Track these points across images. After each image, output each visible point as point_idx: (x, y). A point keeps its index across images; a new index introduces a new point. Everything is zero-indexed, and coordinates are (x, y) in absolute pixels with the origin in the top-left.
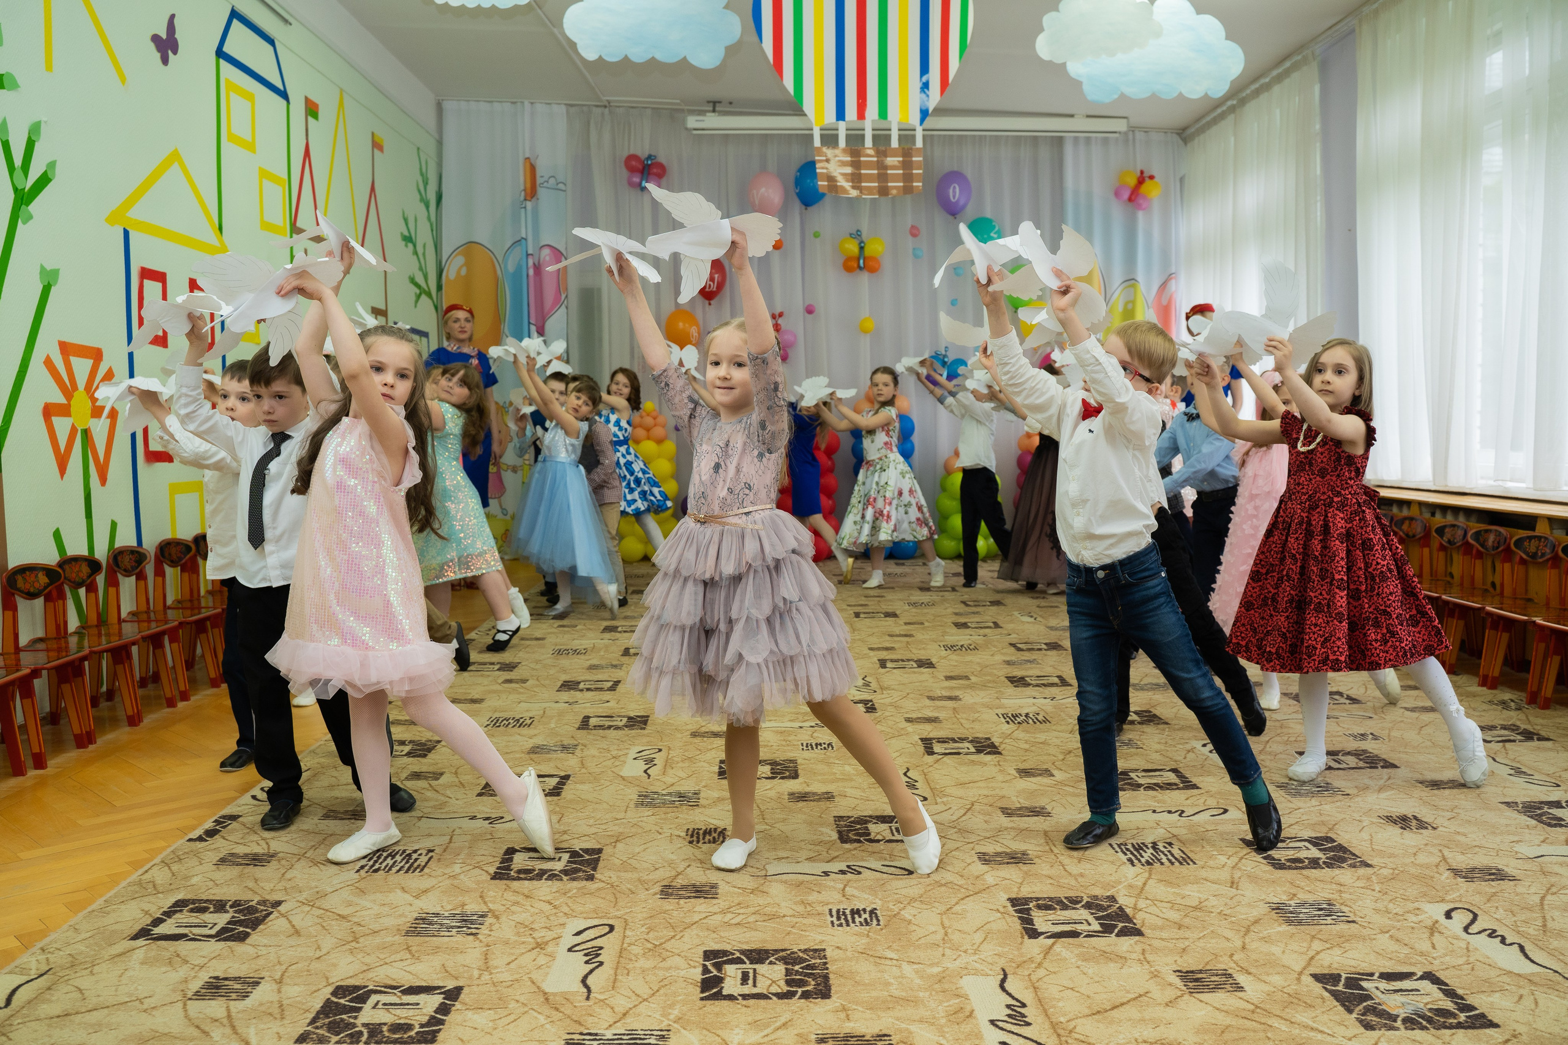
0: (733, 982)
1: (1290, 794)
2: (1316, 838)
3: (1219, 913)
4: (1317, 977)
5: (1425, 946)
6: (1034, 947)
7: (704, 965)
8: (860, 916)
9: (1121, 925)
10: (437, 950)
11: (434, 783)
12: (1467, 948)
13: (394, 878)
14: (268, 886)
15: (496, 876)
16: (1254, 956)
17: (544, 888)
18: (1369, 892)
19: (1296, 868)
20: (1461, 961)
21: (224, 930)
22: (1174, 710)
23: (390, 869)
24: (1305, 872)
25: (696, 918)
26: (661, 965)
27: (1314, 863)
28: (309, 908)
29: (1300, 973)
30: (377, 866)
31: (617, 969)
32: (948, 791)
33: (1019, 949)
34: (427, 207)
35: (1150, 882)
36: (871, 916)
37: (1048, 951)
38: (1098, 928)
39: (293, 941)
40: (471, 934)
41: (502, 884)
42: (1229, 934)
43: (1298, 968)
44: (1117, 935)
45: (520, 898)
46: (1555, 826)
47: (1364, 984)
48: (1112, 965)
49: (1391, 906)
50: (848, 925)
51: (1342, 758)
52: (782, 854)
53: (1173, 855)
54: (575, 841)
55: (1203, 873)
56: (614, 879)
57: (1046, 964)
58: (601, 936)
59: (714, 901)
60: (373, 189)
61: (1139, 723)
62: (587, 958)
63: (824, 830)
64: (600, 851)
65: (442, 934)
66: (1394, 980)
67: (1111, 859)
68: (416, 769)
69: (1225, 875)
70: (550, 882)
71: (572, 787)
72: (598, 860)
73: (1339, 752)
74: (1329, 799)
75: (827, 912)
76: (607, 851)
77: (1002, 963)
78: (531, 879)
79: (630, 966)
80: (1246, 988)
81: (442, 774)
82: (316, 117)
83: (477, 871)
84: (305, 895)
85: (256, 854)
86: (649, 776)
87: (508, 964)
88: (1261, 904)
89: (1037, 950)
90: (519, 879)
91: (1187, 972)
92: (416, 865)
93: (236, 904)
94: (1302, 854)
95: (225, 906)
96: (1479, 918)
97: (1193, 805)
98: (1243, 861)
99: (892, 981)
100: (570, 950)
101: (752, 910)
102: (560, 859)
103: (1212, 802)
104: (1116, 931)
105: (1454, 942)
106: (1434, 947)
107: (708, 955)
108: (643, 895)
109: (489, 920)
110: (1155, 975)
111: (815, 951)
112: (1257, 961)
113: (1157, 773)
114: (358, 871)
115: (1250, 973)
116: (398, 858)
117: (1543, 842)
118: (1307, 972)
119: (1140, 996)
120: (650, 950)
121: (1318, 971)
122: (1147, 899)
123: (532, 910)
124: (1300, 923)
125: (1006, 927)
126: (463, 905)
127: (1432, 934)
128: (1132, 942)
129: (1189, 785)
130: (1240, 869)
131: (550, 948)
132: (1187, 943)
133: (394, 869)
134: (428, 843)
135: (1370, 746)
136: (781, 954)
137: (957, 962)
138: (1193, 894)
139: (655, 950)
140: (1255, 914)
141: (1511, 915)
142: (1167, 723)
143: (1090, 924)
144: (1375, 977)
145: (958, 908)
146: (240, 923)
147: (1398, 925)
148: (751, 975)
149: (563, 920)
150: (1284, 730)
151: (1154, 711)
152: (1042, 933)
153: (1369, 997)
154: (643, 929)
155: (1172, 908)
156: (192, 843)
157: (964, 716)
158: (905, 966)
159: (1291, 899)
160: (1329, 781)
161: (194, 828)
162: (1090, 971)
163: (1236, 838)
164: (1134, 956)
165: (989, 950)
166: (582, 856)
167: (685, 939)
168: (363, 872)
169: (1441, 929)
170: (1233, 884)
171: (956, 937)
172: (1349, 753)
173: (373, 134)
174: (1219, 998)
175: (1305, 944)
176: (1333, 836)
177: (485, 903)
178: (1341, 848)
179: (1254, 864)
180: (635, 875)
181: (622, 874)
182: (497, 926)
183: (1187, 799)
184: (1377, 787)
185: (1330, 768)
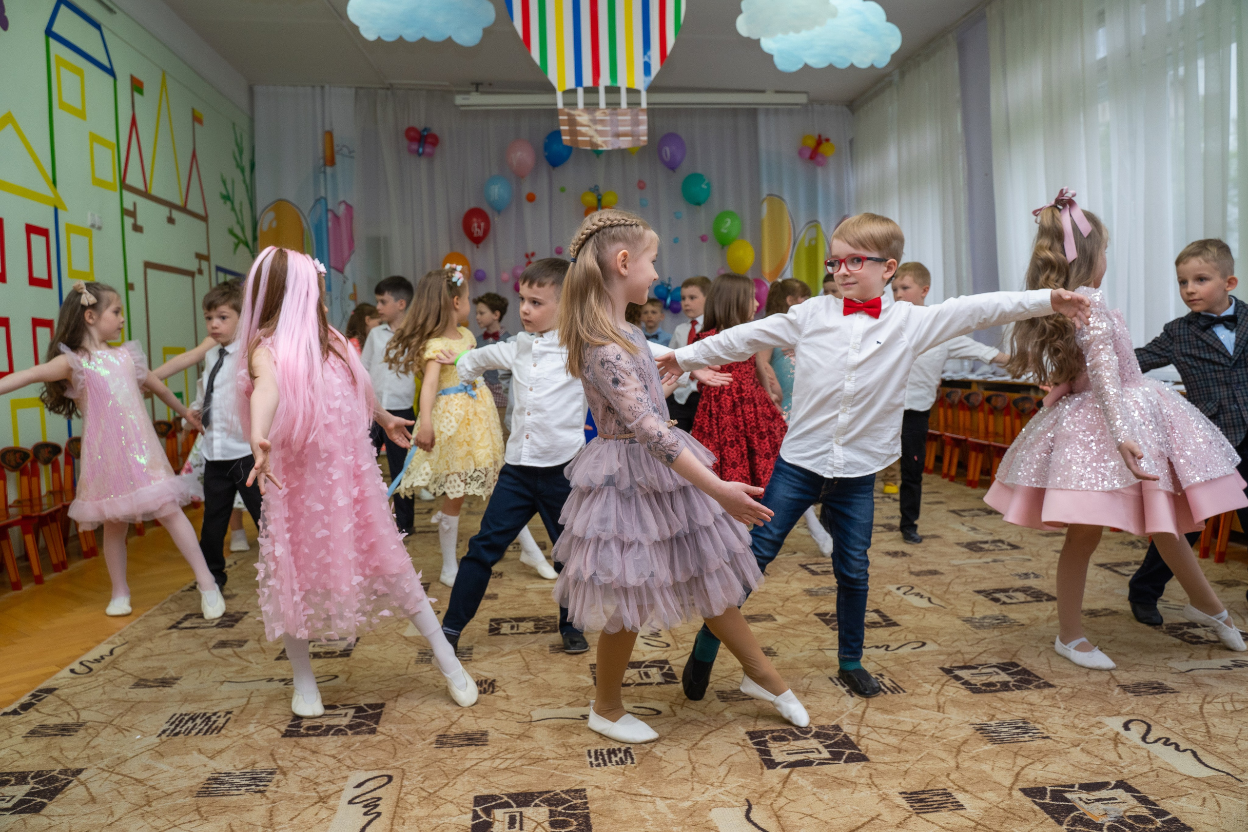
0: (501, 827)
1: (975, 627)
2: (1003, 664)
3: (932, 736)
4: (1026, 792)
5: (1112, 756)
6: (773, 777)
7: (475, 811)
8: (616, 756)
9: (848, 752)
10: (225, 809)
11: (238, 650)
12: (1149, 756)
13: (193, 741)
14: (71, 755)
15: (287, 734)
16: (968, 775)
17: (330, 743)
18: (1056, 710)
19: (991, 692)
20: (1146, 769)
21: (21, 802)
23: (190, 732)
24: (999, 694)
25: (468, 764)
26: (436, 812)
27: (1005, 686)
28: (107, 775)
29: (1011, 789)
30: (178, 730)
31: (393, 819)
33: (760, 780)
34: (243, 171)
35: (869, 710)
36: (625, 755)
37: (786, 780)
38: (827, 755)
39: (86, 809)
40: (260, 791)
41: (291, 741)
42: (944, 755)
43: (1008, 782)
44: (845, 762)
45: (307, 754)
46: (1196, 643)
47: (1068, 796)
48: (844, 790)
49: (1076, 721)
50: (605, 765)
51: (1013, 594)
52: (544, 701)
53: (884, 685)
54: (361, 697)
55: (913, 700)
56: (394, 731)
57: (785, 793)
58: (379, 787)
59: (485, 748)
60: (194, 155)
62: (366, 810)
63: (581, 677)
64: (382, 705)
65: (232, 792)
66: (1094, 790)
67: (832, 691)
68: (223, 638)
69: (931, 701)
70: (335, 738)
71: (360, 648)
72: (380, 714)
73: (1009, 589)
74: (1008, 629)
75: (586, 752)
76: (390, 705)
77: (746, 793)
78: (319, 735)
79: (406, 815)
80: (966, 806)
81: (246, 642)
82: (141, 92)
83: (270, 730)
84: (106, 761)
85: (66, 725)
87: (292, 820)
88: (966, 725)
89: (776, 780)
90: (307, 735)
91: (911, 793)
92: (214, 727)
93: (39, 774)
94: (994, 679)
95: (26, 777)
96: (1153, 728)
97: (896, 640)
98: (945, 687)
99: (647, 817)
100: (350, 802)
101: (518, 754)
102: (346, 715)
103: (911, 637)
104: (844, 757)
105: (1137, 751)
106: (1120, 757)
107: (479, 800)
108: (420, 745)
109: (278, 777)
110: (884, 798)
111: (576, 791)
112: (970, 779)
114: (160, 735)
115: (967, 792)
116: (199, 721)
117: (1190, 657)
118: (1016, 787)
119: (873, 819)
120: (425, 798)
121: (1025, 785)
122: (868, 726)
123: (318, 765)
124: (1002, 741)
125: (747, 760)
126: (254, 763)
127: (1116, 745)
128: (859, 767)
129: (890, 623)
130: (943, 695)
131: (331, 802)
132: (908, 766)
133: (194, 732)
134: (227, 706)
135: (1032, 582)
136: (545, 796)
137: (706, 795)
138: (907, 719)
139: (430, 798)
140: (963, 735)
141: (1178, 725)
143: (820, 753)
144: (1076, 789)
145: (702, 744)
146: (39, 794)
147: (1086, 737)
148: (518, 818)
149: (346, 773)
150: (962, 573)
152: (779, 763)
153: (1073, 808)
154: (419, 778)
155: (890, 733)
156: (6, 718)
158: (658, 801)
159: (991, 720)
160: (1005, 613)
161: (11, 702)
162: (826, 798)
163: (936, 667)
164: (863, 781)
165: (734, 782)
166: (366, 711)
167: (457, 786)
168: (164, 737)
169: (1123, 740)
170: (940, 708)
171: (703, 771)
173: (193, 110)
174: (944, 817)
175: (1010, 761)
176: (1017, 661)
177: (275, 760)
178: (1025, 672)
179: (955, 690)
180: (414, 727)
181: (402, 726)
182: (284, 782)
183: (890, 635)
184: (1045, 618)
185: (1004, 603)
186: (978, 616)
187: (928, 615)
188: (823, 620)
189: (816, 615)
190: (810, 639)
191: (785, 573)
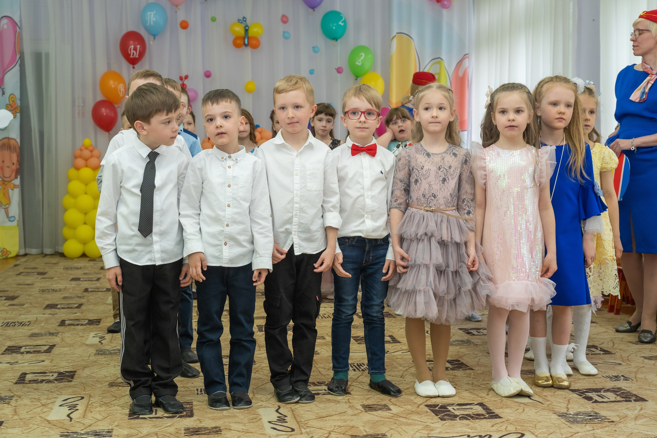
1: (569, 421)
22: (476, 360)
32: (311, 423)
51: (604, 394)
61: (451, 369)
73: (601, 389)
74: (599, 425)
86: (71, 419)
97: (498, 431)
103: (511, 428)
113: (468, 407)
129: (493, 415)
135: (622, 384)
142: (472, 369)
151: (462, 361)
157: (322, 365)
160: (597, 411)
172: (608, 390)
183: (492, 426)
184: (633, 416)
185: (596, 401)
186: (572, 412)
187: (527, 409)
188: (433, 411)
189: (427, 406)
190: (420, 427)
191: (401, 368)
